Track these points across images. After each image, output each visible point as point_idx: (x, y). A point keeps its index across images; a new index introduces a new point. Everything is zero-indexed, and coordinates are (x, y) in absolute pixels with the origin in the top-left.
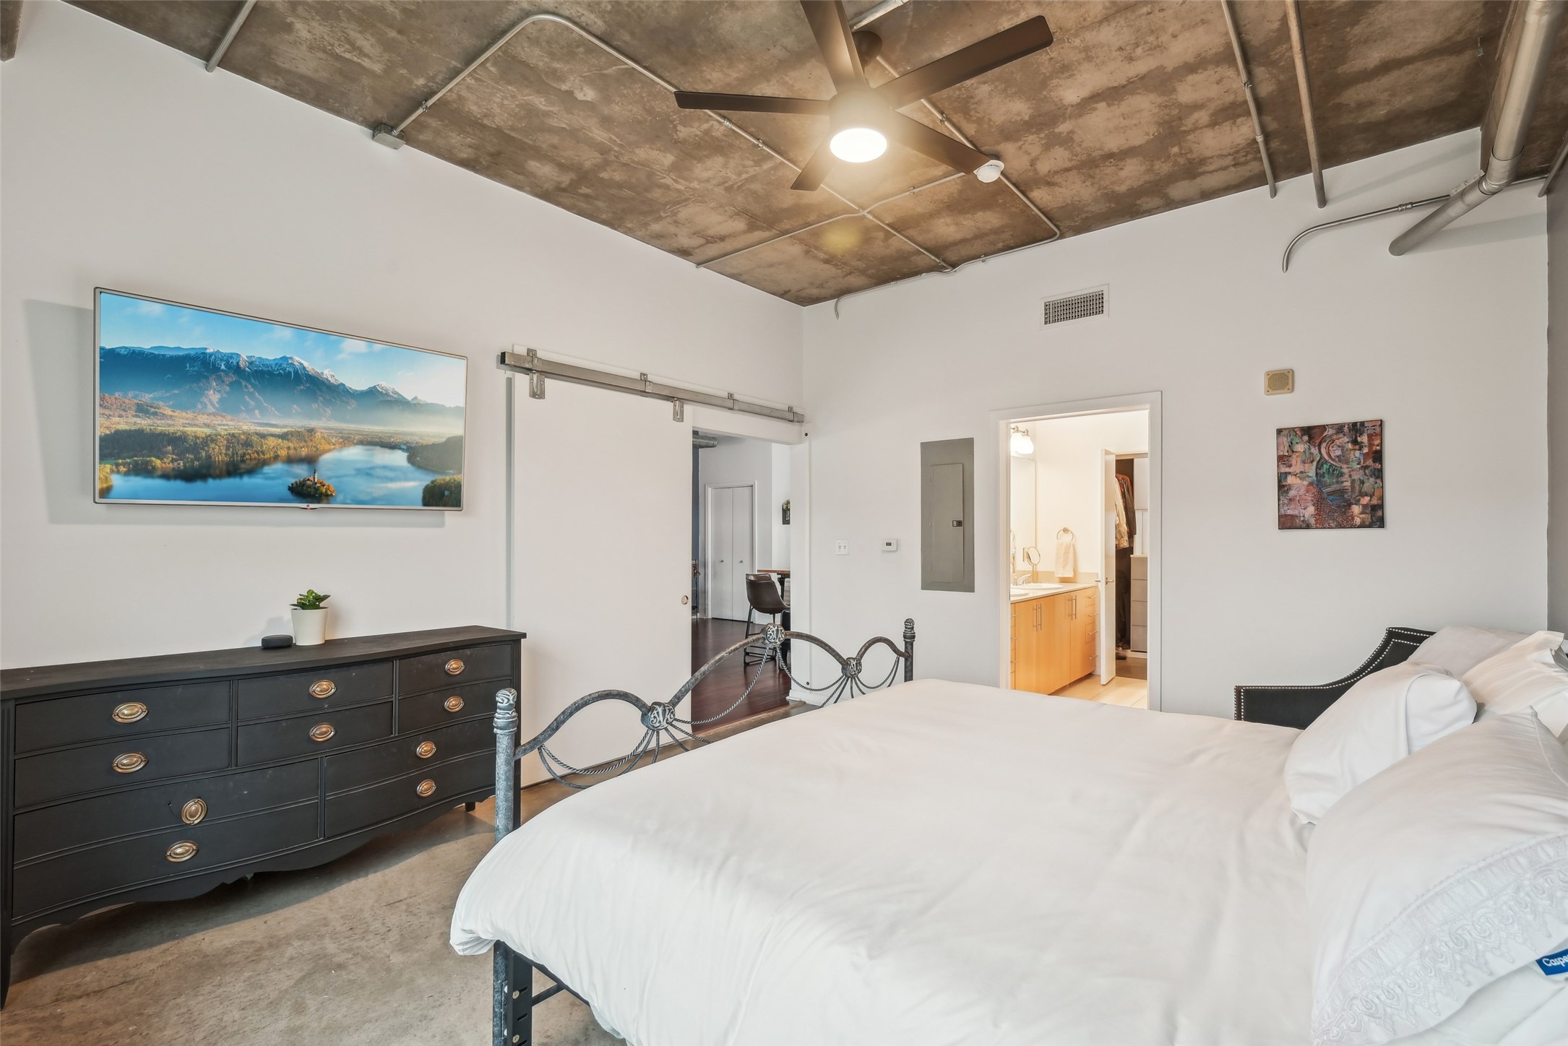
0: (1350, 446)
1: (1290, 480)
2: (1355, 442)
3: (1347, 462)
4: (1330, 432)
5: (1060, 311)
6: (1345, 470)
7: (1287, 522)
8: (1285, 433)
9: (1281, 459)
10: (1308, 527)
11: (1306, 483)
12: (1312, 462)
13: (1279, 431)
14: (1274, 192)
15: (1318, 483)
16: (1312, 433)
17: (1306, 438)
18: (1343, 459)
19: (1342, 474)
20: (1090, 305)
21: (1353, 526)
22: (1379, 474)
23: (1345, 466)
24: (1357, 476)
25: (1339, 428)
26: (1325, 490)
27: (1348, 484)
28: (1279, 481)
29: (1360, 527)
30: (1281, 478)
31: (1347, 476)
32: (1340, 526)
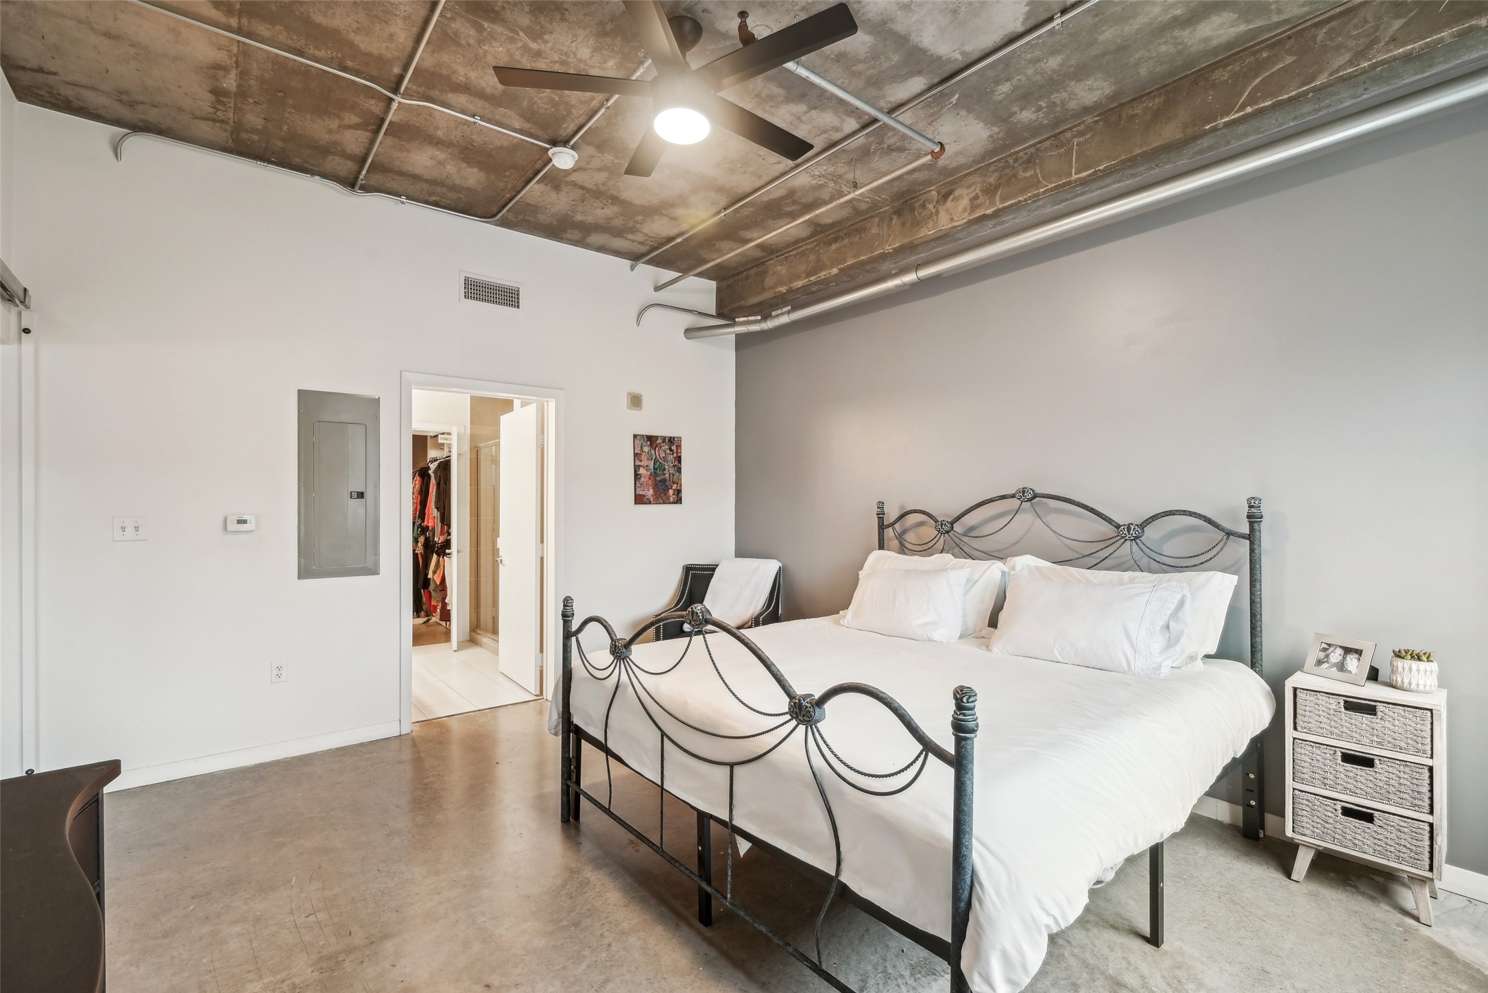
0: (668, 451)
1: (642, 471)
2: (671, 450)
3: (667, 462)
4: (659, 441)
5: (477, 290)
6: (666, 467)
7: (639, 500)
8: (638, 438)
9: (636, 455)
10: (650, 503)
11: (649, 473)
12: (652, 459)
13: (635, 436)
14: (632, 268)
15: (654, 475)
16: (651, 439)
17: (649, 443)
18: (665, 459)
19: (665, 469)
20: (508, 297)
21: (670, 503)
22: (679, 470)
23: (666, 464)
24: (672, 471)
25: (664, 439)
26: (658, 479)
27: (667, 475)
28: (635, 471)
29: (672, 503)
30: (636, 468)
31: (667, 470)
32: (664, 503)
